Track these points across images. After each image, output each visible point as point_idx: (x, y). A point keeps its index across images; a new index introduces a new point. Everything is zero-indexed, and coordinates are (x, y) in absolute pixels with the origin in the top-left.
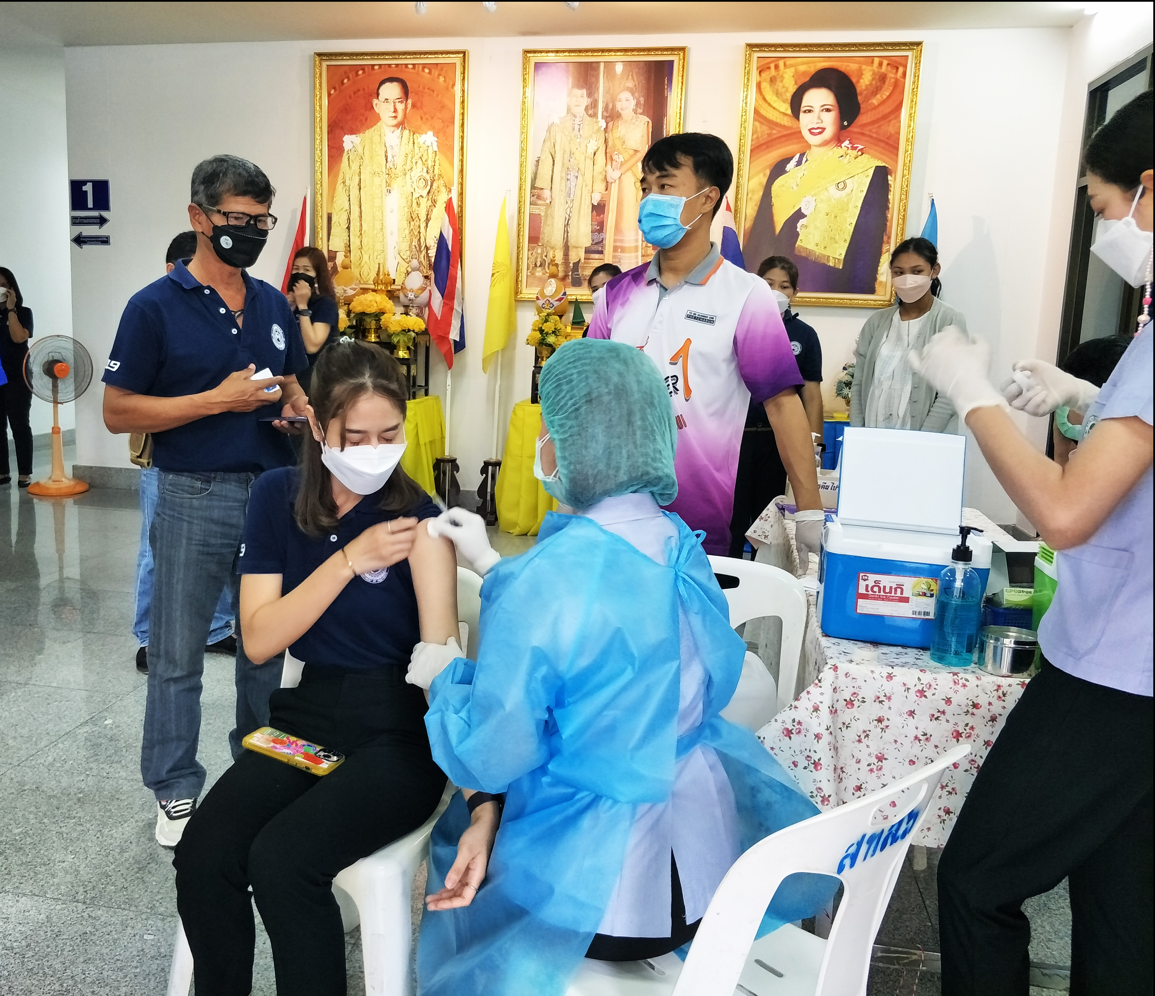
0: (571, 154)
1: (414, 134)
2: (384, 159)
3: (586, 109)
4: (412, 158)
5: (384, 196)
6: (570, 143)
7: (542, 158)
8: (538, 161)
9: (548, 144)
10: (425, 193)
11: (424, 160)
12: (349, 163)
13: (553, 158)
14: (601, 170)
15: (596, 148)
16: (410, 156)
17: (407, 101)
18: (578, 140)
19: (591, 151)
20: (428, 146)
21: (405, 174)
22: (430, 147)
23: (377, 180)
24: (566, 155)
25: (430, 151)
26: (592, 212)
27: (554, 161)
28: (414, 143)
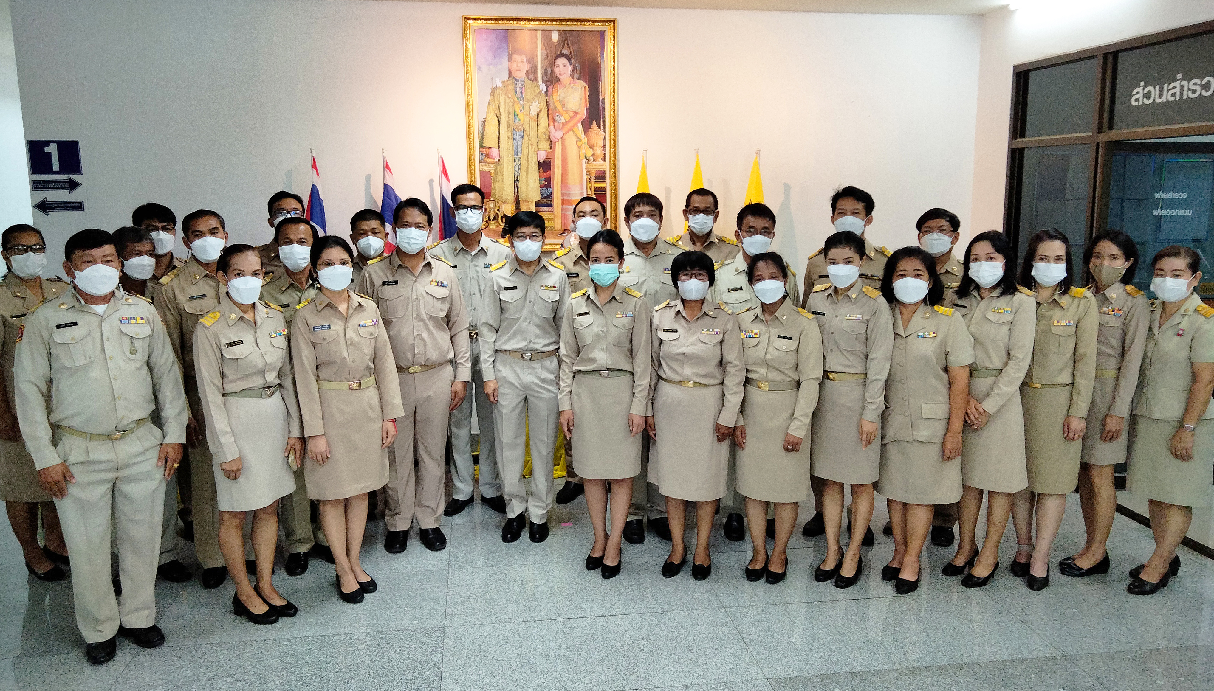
0: (516, 115)
3: (527, 74)
6: (513, 105)
7: (488, 119)
8: (484, 122)
9: (493, 106)
13: (498, 119)
14: (544, 130)
15: (539, 110)
18: (521, 102)
19: (534, 112)
24: (510, 116)
26: (539, 169)
27: (499, 122)
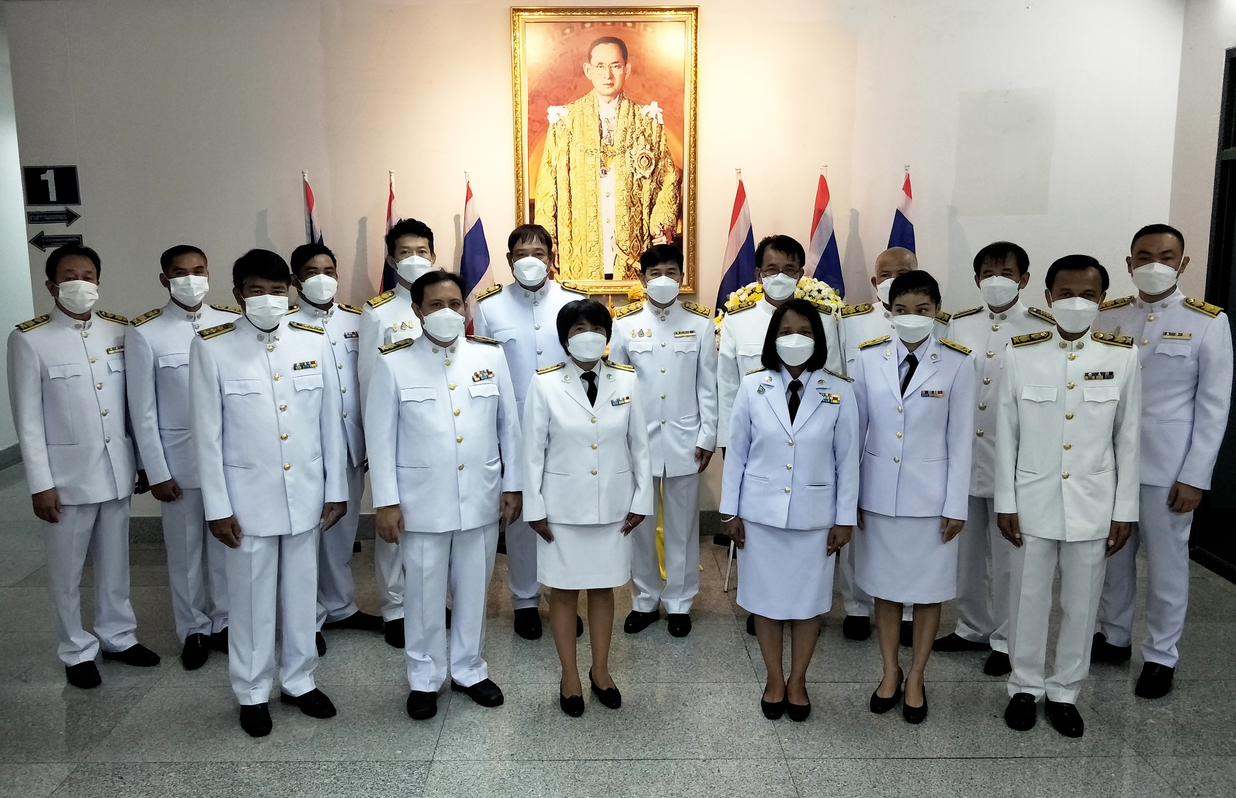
1: (634, 104)
2: (598, 134)
4: (632, 133)
5: (598, 178)
10: (647, 174)
11: (646, 135)
12: (555, 139)
16: (630, 130)
17: (625, 65)
20: (652, 119)
21: (624, 152)
22: (655, 120)
23: (590, 160)
25: (655, 124)
28: (634, 115)
